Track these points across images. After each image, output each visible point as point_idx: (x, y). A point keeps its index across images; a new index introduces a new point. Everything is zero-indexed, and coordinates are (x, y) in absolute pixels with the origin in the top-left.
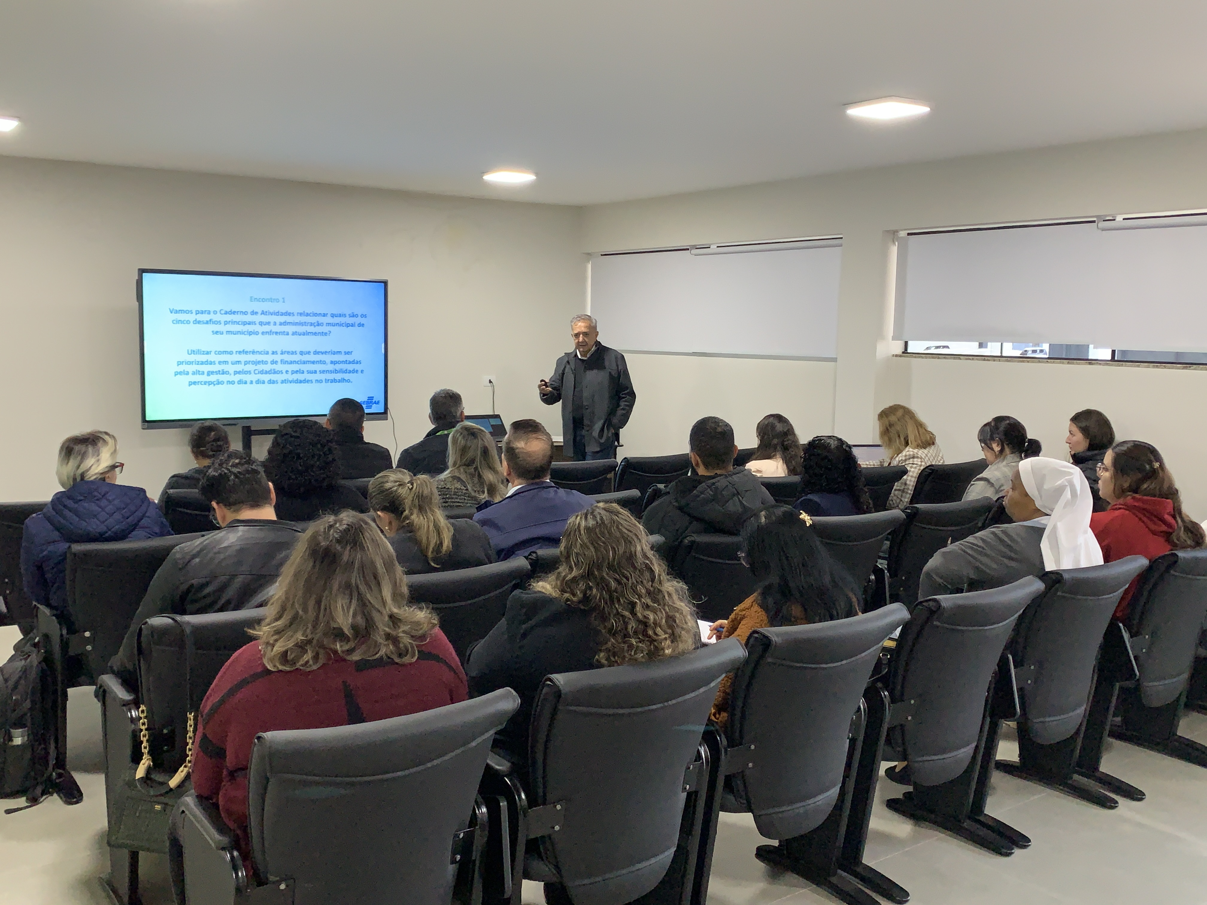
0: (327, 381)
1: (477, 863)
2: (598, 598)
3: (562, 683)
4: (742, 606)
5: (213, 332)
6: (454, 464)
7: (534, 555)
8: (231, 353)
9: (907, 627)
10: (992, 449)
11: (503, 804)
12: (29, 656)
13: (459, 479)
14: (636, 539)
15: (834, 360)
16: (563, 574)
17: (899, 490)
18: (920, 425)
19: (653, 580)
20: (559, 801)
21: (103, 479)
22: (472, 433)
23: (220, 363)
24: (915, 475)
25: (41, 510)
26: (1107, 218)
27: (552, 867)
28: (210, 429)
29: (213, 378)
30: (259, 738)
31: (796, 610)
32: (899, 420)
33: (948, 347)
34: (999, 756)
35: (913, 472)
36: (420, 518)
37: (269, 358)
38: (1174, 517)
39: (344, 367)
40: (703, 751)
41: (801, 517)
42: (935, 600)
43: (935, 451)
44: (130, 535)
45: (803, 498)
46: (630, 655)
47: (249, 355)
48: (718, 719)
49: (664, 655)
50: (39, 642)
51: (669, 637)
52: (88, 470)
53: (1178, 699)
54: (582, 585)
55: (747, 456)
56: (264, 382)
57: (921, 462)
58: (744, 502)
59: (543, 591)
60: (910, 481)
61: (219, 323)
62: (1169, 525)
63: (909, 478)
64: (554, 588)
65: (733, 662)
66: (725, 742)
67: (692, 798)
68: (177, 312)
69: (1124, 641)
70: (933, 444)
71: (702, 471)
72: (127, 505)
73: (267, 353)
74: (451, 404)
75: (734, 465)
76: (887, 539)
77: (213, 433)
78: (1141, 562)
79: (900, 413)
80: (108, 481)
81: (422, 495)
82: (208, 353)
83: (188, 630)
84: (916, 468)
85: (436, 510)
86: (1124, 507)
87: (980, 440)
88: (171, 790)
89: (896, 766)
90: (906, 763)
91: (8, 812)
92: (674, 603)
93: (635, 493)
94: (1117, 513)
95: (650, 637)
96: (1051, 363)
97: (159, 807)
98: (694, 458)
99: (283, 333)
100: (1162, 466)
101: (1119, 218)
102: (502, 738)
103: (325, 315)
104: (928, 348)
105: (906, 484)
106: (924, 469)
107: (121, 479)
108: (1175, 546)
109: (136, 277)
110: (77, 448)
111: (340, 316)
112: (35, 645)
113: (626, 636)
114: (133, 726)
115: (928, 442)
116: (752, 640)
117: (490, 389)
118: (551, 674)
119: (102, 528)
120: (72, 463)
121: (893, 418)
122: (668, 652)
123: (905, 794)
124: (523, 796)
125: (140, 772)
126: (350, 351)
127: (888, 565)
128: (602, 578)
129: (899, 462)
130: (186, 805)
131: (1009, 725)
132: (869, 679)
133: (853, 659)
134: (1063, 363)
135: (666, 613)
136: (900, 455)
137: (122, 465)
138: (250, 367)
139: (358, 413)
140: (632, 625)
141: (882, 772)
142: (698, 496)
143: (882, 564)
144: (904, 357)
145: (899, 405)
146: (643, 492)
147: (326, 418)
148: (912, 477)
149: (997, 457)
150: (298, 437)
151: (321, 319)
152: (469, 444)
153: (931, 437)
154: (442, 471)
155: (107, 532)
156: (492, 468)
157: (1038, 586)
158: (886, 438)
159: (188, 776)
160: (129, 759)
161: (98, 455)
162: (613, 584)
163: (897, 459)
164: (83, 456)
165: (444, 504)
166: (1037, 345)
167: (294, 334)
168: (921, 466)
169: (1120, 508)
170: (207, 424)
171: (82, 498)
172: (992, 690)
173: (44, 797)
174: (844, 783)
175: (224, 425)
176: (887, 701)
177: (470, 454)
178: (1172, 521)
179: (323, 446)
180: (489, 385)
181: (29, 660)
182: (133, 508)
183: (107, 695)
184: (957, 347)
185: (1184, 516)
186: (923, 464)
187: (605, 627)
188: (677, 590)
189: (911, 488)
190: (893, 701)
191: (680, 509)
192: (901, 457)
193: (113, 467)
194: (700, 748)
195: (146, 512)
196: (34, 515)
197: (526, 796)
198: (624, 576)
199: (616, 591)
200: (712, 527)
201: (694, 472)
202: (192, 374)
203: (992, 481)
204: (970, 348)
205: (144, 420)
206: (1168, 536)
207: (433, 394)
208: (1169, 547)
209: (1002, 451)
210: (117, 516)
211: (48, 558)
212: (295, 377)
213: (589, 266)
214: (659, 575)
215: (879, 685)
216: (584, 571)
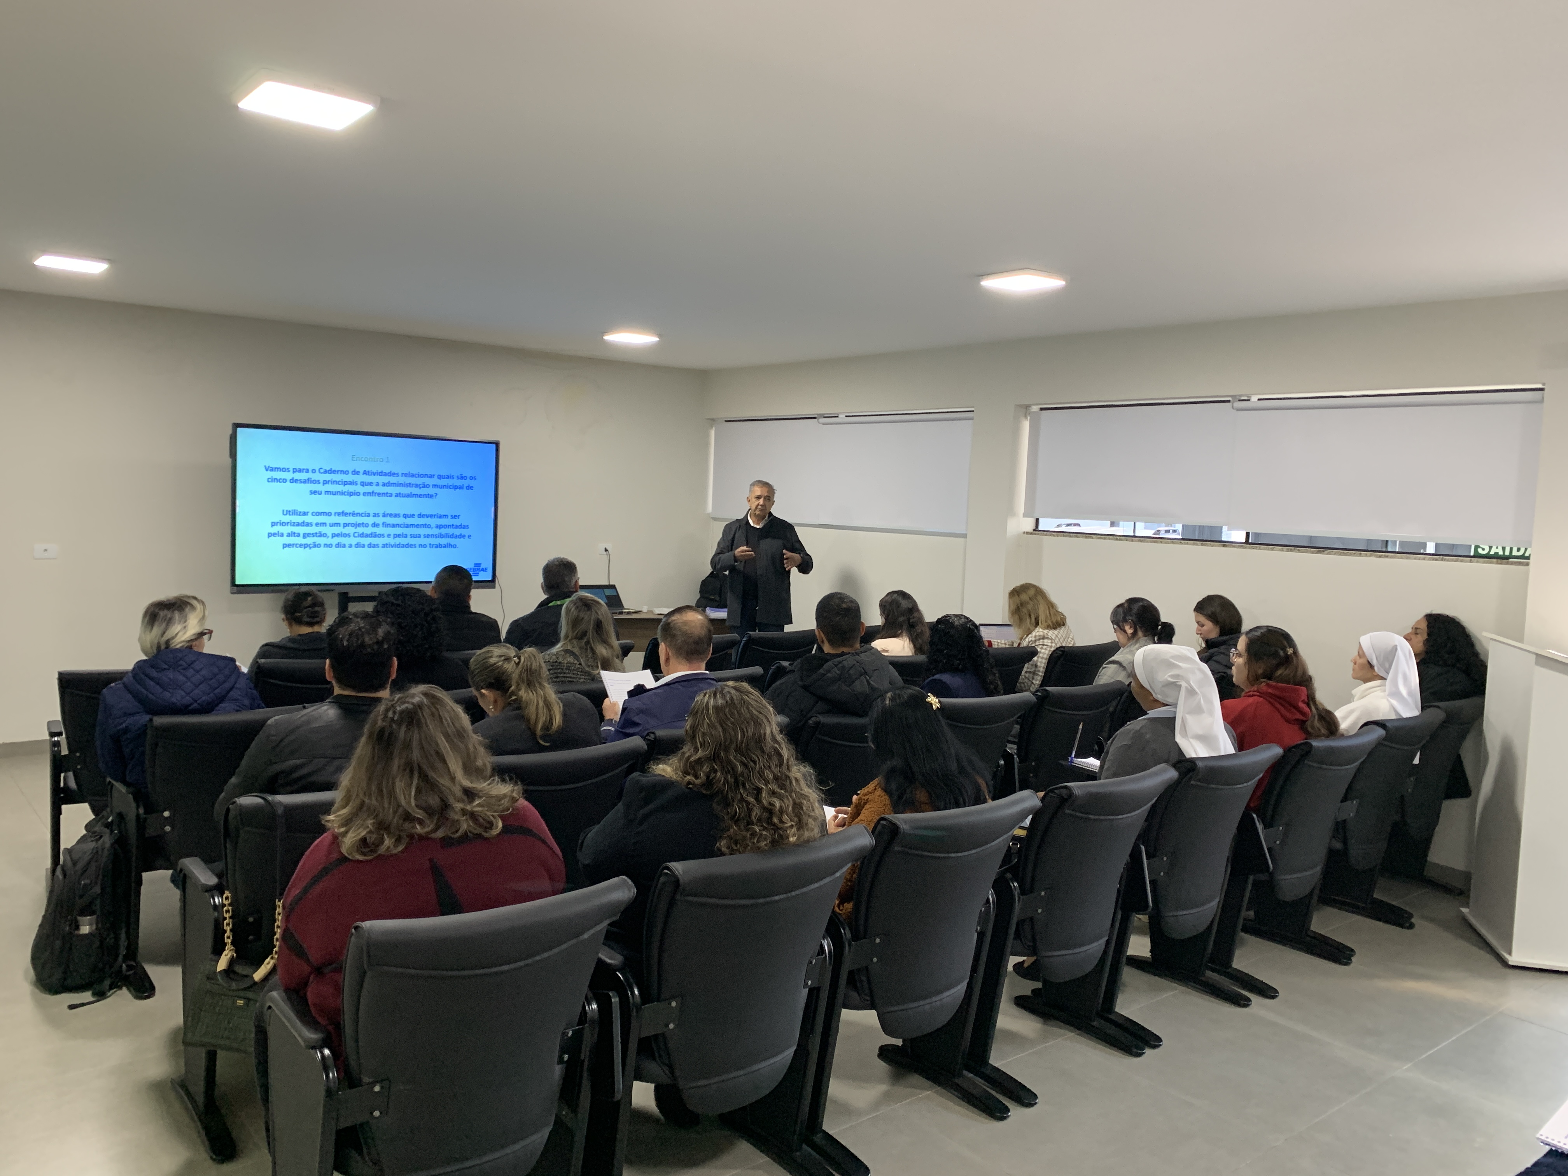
0: (431, 546)
1: (586, 1063)
2: (721, 783)
3: (681, 872)
4: (865, 790)
5: (311, 491)
6: (566, 637)
7: (652, 735)
8: (329, 514)
9: (1037, 814)
10: (1125, 631)
11: (615, 1000)
12: (101, 837)
13: (571, 653)
14: (765, 720)
15: (964, 536)
16: (687, 755)
17: (1030, 672)
18: (1051, 605)
19: (781, 765)
20: (673, 998)
21: (189, 647)
22: (586, 605)
23: (317, 524)
24: (1045, 656)
25: (121, 679)
26: (1243, 398)
27: (665, 1068)
28: (307, 594)
29: (309, 541)
30: (356, 928)
31: (921, 795)
32: (1030, 599)
33: (1078, 525)
34: (1130, 952)
35: (1044, 653)
36: (528, 693)
37: (370, 520)
38: (1308, 705)
39: (450, 531)
40: (826, 944)
41: (929, 699)
42: (1066, 787)
43: (1065, 632)
44: (217, 708)
45: (930, 679)
46: (753, 843)
47: (348, 518)
48: (842, 910)
49: (789, 844)
50: (112, 821)
51: (796, 825)
52: (173, 638)
53: (1311, 893)
54: (706, 768)
55: (873, 634)
56: (363, 546)
57: (1052, 643)
58: (872, 682)
59: (663, 774)
60: (1041, 662)
61: (318, 482)
62: (1303, 713)
63: (1040, 660)
64: (676, 770)
65: (861, 850)
66: (849, 935)
67: (814, 993)
68: (272, 469)
69: (1258, 833)
70: (1064, 625)
71: (827, 649)
72: (215, 675)
73: (369, 515)
74: (566, 573)
75: (861, 643)
76: (1017, 723)
77: (309, 599)
78: (1276, 751)
79: (1032, 592)
80: (195, 649)
81: (531, 669)
82: (305, 514)
83: (280, 811)
84: (1046, 649)
85: (546, 685)
86: (1258, 694)
87: (1112, 622)
88: (255, 983)
89: (1024, 961)
90: (1035, 958)
91: (72, 1007)
92: (802, 790)
93: (757, 670)
94: (1251, 700)
95: (774, 825)
96: (1185, 544)
97: (242, 1002)
98: (820, 635)
99: (386, 494)
100: (1296, 652)
101: (1254, 399)
102: (616, 930)
103: (431, 476)
104: (1059, 526)
105: (1036, 666)
106: (1054, 651)
107: (209, 647)
108: (1309, 735)
109: (230, 432)
110: (162, 613)
111: (448, 477)
112: (109, 826)
113: (750, 823)
114: (216, 914)
115: (1058, 623)
116: (879, 827)
117: (606, 558)
118: (669, 862)
119: (187, 700)
120: (157, 630)
121: (1024, 597)
122: (792, 839)
123: (1033, 991)
124: (636, 992)
125: (222, 964)
126: (457, 514)
127: (1017, 749)
128: (729, 762)
129: (1029, 642)
130: (272, 1000)
131: (1141, 919)
132: (1000, 868)
133: (983, 848)
134: (1197, 544)
135: (794, 800)
136: (1030, 636)
137: (211, 632)
138: (350, 530)
139: (466, 581)
140: (756, 812)
141: (1010, 968)
142: (824, 675)
143: (1011, 749)
144: (1035, 534)
145: (1030, 584)
146: (766, 670)
147: (430, 586)
148: (1042, 658)
149: (1129, 639)
150: (398, 605)
151: (427, 481)
152: (582, 615)
153: (1061, 618)
154: (553, 644)
155: (191, 704)
156: (606, 642)
157: (1172, 774)
158: (1017, 617)
159: (274, 970)
160: (210, 951)
161: (185, 621)
162: (740, 768)
163: (1027, 640)
164: (169, 622)
165: (555, 680)
166: (1170, 525)
167: (397, 495)
168: (1051, 647)
169: (1255, 695)
170: (304, 589)
171: (166, 667)
172: (1124, 882)
173: (111, 992)
174: (971, 977)
175: (319, 591)
176: (1016, 893)
177: (583, 627)
178: (1306, 709)
179: (426, 615)
180: (605, 553)
181: (100, 842)
182: (221, 677)
183: (188, 881)
184: (1088, 526)
185: (1317, 703)
186: (1053, 645)
187: (728, 814)
188: (804, 776)
189: (1041, 669)
190: (1023, 892)
191: (805, 687)
192: (1031, 637)
193: (201, 634)
194: (823, 941)
195: (235, 683)
196: (113, 685)
197: (639, 991)
198: (751, 760)
199: (742, 774)
200: (839, 707)
201: (820, 649)
202: (287, 536)
203: (1124, 665)
204: (1103, 527)
205: (233, 584)
206: (1302, 724)
207: (546, 562)
208: (1304, 736)
209: (1134, 634)
210: (203, 687)
211: (126, 731)
212: (398, 541)
213: (713, 433)
214: (788, 760)
215: (1009, 875)
216: (710, 753)
